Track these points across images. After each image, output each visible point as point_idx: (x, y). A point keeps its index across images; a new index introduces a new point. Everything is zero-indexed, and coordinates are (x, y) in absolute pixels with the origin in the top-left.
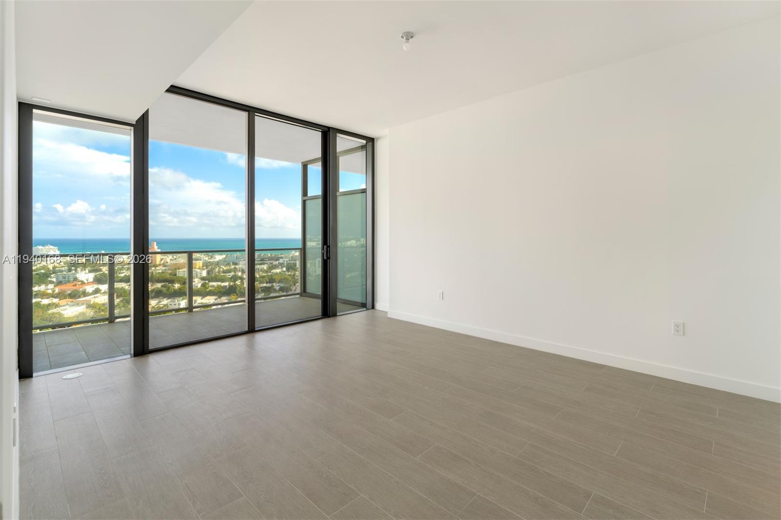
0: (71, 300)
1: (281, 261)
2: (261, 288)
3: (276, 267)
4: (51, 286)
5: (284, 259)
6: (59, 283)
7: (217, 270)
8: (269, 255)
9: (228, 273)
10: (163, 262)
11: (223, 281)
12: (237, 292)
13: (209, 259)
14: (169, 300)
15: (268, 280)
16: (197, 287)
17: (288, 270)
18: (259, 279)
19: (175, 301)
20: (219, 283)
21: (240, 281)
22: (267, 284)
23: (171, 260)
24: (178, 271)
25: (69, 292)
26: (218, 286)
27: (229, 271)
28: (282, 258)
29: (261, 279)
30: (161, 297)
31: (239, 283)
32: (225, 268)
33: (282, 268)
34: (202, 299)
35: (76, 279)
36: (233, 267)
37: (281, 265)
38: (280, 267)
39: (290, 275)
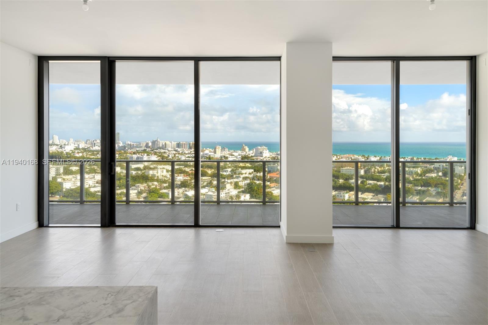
0: (276, 184)
1: (436, 165)
2: (416, 190)
3: (431, 171)
7: (373, 170)
8: (422, 158)
9: (382, 173)
11: (378, 180)
14: (337, 192)
15: (423, 184)
19: (341, 193)
20: (375, 182)
22: (422, 187)
24: (341, 169)
25: (275, 179)
26: (375, 184)
27: (383, 172)
28: (437, 162)
29: (416, 182)
32: (380, 169)
33: (438, 172)
34: (362, 194)
35: (278, 170)
36: (387, 168)
37: (436, 170)
38: (436, 171)
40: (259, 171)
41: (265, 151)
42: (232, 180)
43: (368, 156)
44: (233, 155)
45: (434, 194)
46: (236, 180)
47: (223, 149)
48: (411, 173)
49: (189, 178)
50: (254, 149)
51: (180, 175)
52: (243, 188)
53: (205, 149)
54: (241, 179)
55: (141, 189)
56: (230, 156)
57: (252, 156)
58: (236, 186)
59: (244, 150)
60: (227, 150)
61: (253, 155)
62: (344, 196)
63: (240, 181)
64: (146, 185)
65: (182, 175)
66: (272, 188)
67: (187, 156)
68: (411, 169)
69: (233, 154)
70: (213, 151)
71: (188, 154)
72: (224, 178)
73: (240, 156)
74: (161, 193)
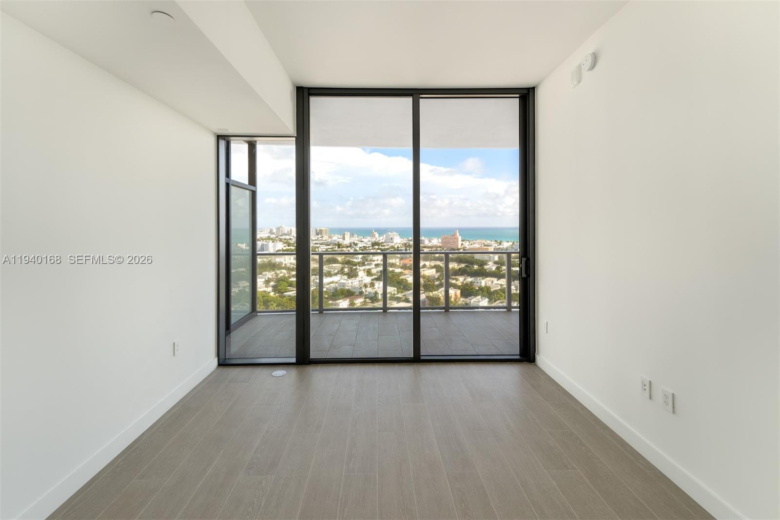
41: (395, 237)
42: (364, 267)
43: (501, 241)
44: (363, 242)
46: (368, 267)
47: (352, 235)
50: (385, 235)
52: (375, 275)
53: (332, 235)
54: (373, 266)
55: (268, 278)
56: (360, 243)
57: (382, 243)
58: (369, 273)
59: (374, 236)
60: (356, 236)
61: (383, 241)
62: (481, 283)
63: (372, 268)
64: (273, 273)
66: (406, 275)
67: (314, 242)
69: (363, 240)
70: (341, 237)
71: (315, 240)
72: (356, 265)
73: (370, 243)
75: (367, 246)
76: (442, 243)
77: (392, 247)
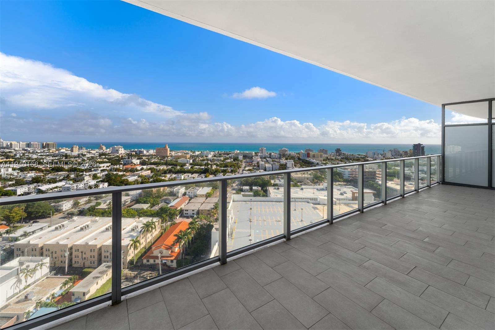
0: (131, 173)
1: (230, 155)
2: (221, 170)
3: (228, 159)
4: (121, 166)
5: (231, 155)
6: (125, 164)
7: (197, 160)
8: (223, 152)
9: (203, 161)
10: (170, 155)
11: (201, 166)
12: (209, 172)
13: (193, 153)
14: (176, 175)
16: (188, 168)
17: (234, 160)
18: (219, 165)
19: (179, 176)
20: (199, 167)
21: (210, 166)
23: (174, 154)
24: (178, 159)
25: (130, 169)
26: (199, 168)
27: (204, 160)
28: (230, 154)
29: (221, 165)
30: (171, 173)
31: (210, 167)
32: (201, 159)
33: (231, 159)
34: (191, 175)
35: (132, 163)
36: (205, 158)
39: (236, 163)
40: (116, 164)
41: (120, 149)
42: (90, 173)
43: (194, 151)
44: (91, 153)
45: (230, 171)
46: (94, 173)
47: (80, 148)
48: (218, 160)
49: (42, 174)
50: (111, 148)
51: (31, 172)
52: (101, 178)
53: (60, 148)
54: (99, 171)
56: (88, 154)
57: (109, 153)
58: (95, 177)
59: (102, 149)
60: (85, 149)
61: (110, 152)
62: (181, 177)
63: (98, 173)
65: (34, 172)
66: (128, 176)
67: (39, 154)
68: (218, 158)
69: (91, 152)
70: (69, 150)
71: (41, 152)
72: (83, 172)
73: (98, 154)
74: (5, 191)
75: (95, 156)
76: (156, 153)
77: (118, 156)
